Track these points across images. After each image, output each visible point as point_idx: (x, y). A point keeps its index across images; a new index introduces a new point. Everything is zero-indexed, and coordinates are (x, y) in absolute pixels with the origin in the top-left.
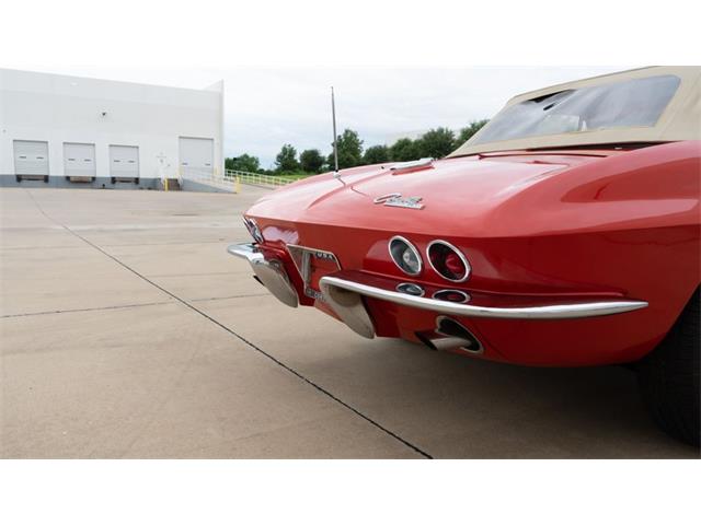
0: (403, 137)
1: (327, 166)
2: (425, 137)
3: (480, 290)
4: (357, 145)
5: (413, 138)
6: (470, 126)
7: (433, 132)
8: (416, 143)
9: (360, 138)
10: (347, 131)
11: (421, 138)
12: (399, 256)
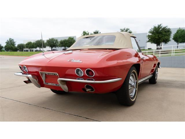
0: (29, 41)
1: (4, 49)
2: (36, 42)
3: (96, 78)
4: (14, 43)
5: (32, 42)
6: (49, 39)
7: (38, 40)
8: (33, 43)
9: (15, 41)
10: (10, 39)
11: (35, 42)
12: (77, 72)
